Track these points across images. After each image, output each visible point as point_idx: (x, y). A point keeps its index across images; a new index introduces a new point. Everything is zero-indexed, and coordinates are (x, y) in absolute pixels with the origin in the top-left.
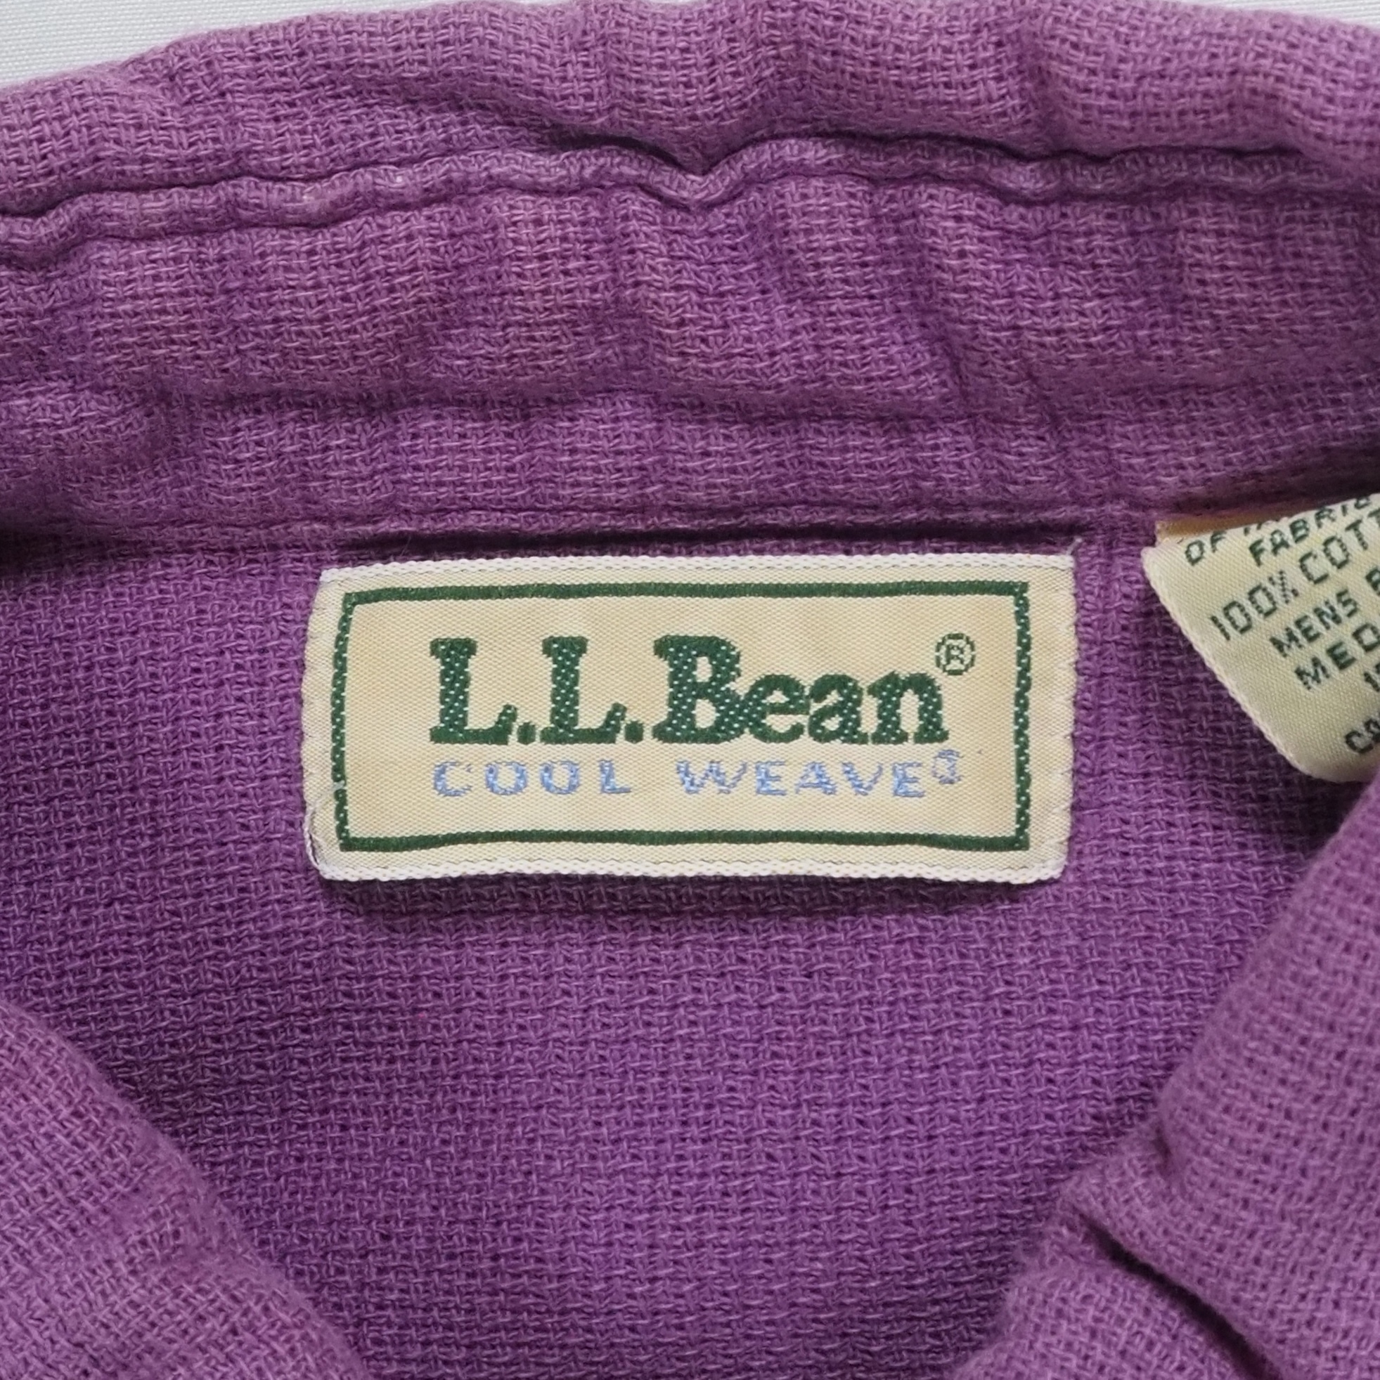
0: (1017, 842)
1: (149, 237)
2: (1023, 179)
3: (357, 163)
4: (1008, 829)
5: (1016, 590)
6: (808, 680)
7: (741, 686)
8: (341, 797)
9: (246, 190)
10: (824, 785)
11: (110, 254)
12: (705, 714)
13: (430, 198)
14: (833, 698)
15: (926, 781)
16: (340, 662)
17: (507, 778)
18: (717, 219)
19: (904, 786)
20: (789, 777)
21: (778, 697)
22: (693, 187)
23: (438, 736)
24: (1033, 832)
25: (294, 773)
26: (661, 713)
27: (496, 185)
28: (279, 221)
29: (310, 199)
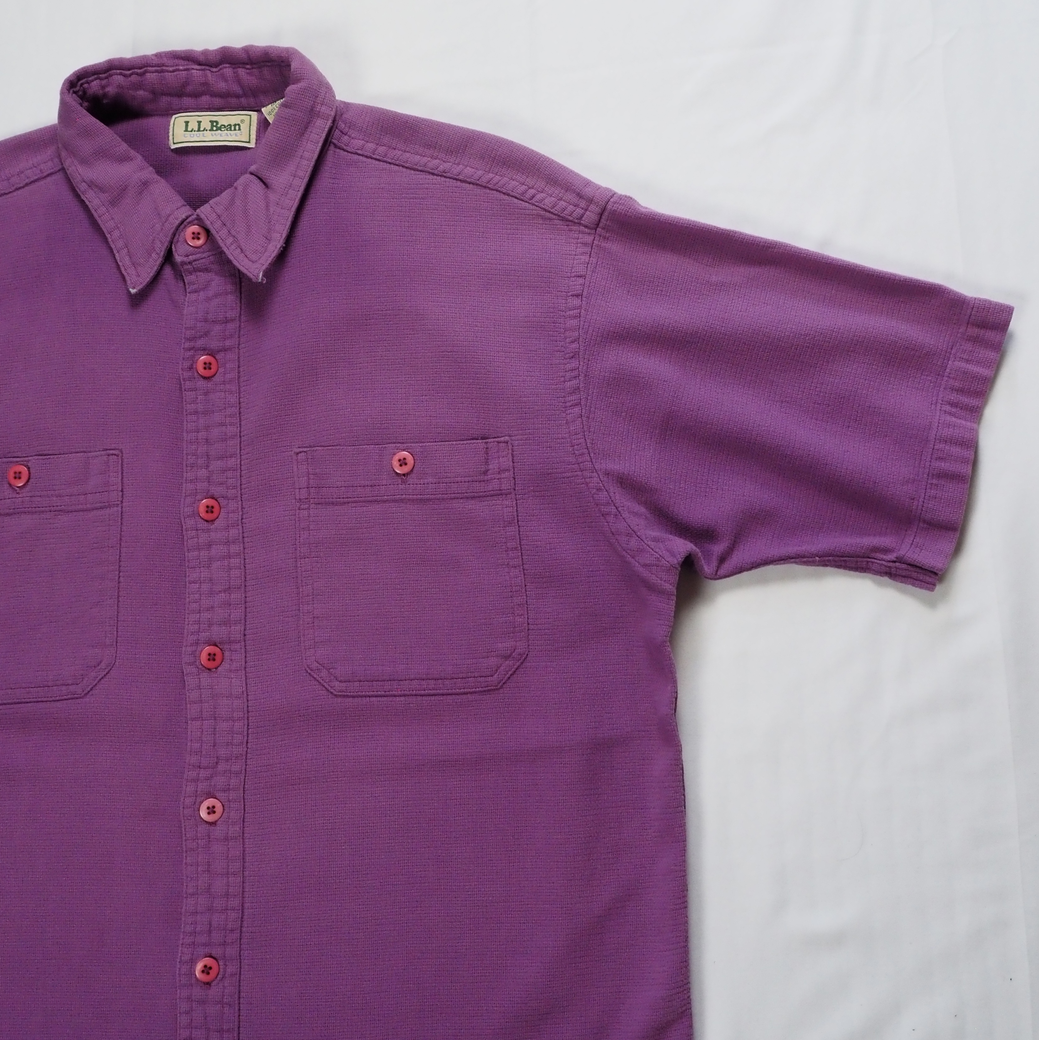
0: (249, 142)
1: (153, 72)
2: (248, 66)
3: (176, 65)
4: (248, 141)
5: (250, 116)
6: (226, 125)
7: (219, 126)
8: (173, 138)
9: (164, 68)
10: (227, 135)
11: (149, 74)
12: (215, 128)
13: (185, 70)
14: (229, 127)
15: (239, 135)
16: (174, 124)
17: (192, 136)
18: (217, 73)
19: (236, 135)
20: (223, 135)
21: (223, 127)
22: (214, 70)
23: (185, 131)
24: (251, 141)
25: (168, 137)
26: (210, 128)
27: (193, 69)
28: (168, 71)
29: (171, 69)
